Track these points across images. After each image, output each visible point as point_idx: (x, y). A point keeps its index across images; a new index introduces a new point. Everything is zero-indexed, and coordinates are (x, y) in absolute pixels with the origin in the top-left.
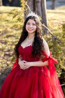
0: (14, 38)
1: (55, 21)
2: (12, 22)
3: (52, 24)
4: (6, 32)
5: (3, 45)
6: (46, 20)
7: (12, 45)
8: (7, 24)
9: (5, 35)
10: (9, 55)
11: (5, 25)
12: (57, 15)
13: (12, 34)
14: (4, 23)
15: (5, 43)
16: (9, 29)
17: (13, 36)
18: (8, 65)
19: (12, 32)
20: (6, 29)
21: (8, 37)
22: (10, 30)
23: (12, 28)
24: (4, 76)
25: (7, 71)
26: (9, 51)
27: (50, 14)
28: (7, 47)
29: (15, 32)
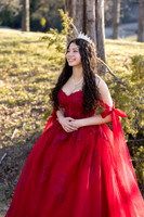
0: (48, 83)
1: (119, 57)
2: (45, 58)
3: (113, 61)
4: (35, 73)
5: (31, 95)
6: (103, 52)
7: (44, 95)
8: (38, 61)
9: (33, 79)
10: (40, 111)
11: (33, 62)
12: (121, 47)
13: (45, 76)
14: (32, 59)
15: (34, 91)
16: (40, 69)
17: (47, 79)
18: (37, 127)
19: (45, 73)
20: (36, 68)
21: (38, 81)
22: (43, 70)
23: (45, 67)
24: (31, 145)
25: (36, 136)
26: (39, 104)
27: (110, 47)
28: (37, 98)
29: (50, 73)
